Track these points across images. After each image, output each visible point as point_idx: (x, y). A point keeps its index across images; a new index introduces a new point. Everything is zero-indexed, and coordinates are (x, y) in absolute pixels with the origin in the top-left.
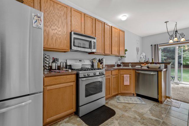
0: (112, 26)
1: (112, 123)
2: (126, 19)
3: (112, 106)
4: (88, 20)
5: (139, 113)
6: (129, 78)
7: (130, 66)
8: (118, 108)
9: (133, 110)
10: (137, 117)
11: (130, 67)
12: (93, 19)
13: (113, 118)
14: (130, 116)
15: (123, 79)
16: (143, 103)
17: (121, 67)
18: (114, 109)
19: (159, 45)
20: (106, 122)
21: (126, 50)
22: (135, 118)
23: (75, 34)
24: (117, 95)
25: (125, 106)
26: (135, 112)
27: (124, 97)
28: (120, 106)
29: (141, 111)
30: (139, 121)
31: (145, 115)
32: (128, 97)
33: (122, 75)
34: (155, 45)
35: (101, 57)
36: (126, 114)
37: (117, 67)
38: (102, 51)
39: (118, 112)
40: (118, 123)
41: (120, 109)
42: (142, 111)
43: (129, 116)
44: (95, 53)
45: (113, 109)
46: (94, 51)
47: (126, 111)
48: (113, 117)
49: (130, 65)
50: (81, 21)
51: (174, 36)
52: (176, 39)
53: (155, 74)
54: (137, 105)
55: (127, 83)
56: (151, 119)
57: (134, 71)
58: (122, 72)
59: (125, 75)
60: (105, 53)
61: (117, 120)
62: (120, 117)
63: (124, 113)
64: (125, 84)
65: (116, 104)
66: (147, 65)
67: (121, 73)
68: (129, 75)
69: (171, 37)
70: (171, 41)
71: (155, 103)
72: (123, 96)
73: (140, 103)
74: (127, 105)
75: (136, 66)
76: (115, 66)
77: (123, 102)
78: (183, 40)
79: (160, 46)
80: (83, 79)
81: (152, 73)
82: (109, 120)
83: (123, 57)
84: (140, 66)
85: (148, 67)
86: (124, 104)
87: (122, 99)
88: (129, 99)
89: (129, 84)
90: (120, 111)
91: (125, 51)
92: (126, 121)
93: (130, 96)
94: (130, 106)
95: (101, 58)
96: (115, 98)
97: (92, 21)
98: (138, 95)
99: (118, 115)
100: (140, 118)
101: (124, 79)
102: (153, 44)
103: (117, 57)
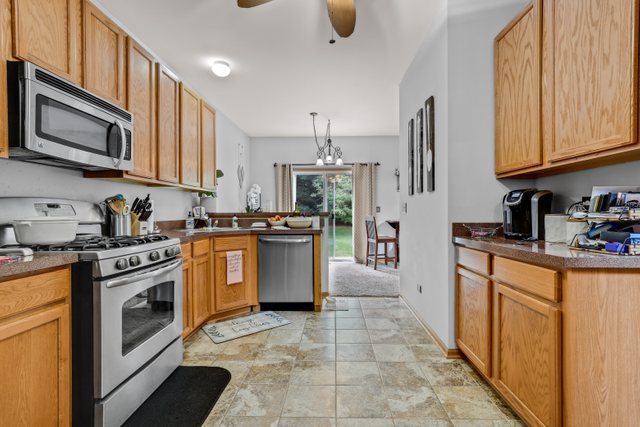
0: (180, 84)
1: (236, 400)
2: (227, 74)
3: (206, 359)
4: (98, 34)
5: (286, 348)
6: (241, 261)
7: (236, 224)
8: (229, 358)
9: (269, 346)
10: (288, 358)
11: (236, 228)
12: (117, 35)
13: (229, 389)
14: (270, 363)
15: (224, 265)
16: (285, 322)
17: (210, 229)
18: (216, 364)
19: (292, 167)
20: (215, 407)
21: (220, 174)
22: (285, 363)
23: (41, 76)
24: (205, 323)
25: (244, 347)
26: (278, 349)
27: (230, 322)
28: (231, 350)
29: (288, 342)
30: (296, 366)
31: (300, 348)
32: (241, 320)
33: (222, 254)
34: (284, 166)
35: (141, 193)
36: (259, 363)
37: (196, 227)
38: (151, 171)
39: (237, 368)
40: (252, 392)
41: (234, 357)
42: (290, 341)
43: (268, 365)
44: (125, 176)
45: (217, 366)
46: (124, 165)
47: (255, 355)
48: (228, 387)
49: (236, 221)
50: (68, 23)
51: (326, 150)
52: (329, 159)
53: (307, 242)
54: (272, 332)
55: (235, 277)
56: (316, 349)
57: (255, 238)
58: (220, 244)
59: (229, 254)
60: (161, 177)
61: (244, 387)
62: (248, 376)
63: (251, 363)
64: (229, 283)
65: (214, 349)
66: (283, 220)
67: (217, 248)
68: (240, 252)
69: (321, 153)
70: (320, 162)
71: (308, 315)
72: (225, 320)
73: (279, 324)
74: (249, 340)
75: (254, 225)
76: (187, 226)
77: (234, 335)
78: (339, 162)
79: (294, 170)
80: (110, 283)
81: (300, 241)
82: (222, 397)
83: (208, 193)
84: (264, 224)
85: (286, 225)
86: (239, 342)
87: (225, 329)
88: (247, 325)
89: (241, 280)
90: (240, 363)
91: (218, 176)
92: (269, 378)
93: (244, 316)
94: (257, 340)
95: (142, 197)
96: (201, 333)
97: (113, 43)
98: (266, 307)
99: (241, 375)
100: (294, 358)
101: (229, 267)
102: (280, 163)
103: (188, 194)
